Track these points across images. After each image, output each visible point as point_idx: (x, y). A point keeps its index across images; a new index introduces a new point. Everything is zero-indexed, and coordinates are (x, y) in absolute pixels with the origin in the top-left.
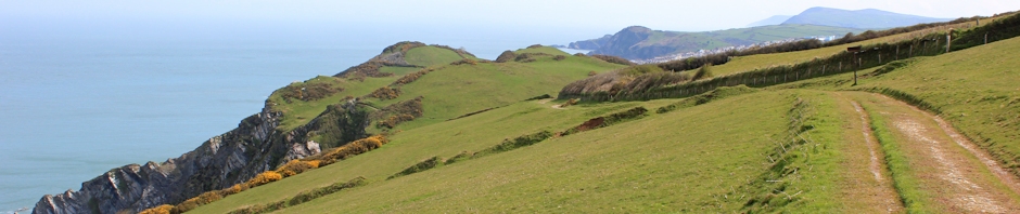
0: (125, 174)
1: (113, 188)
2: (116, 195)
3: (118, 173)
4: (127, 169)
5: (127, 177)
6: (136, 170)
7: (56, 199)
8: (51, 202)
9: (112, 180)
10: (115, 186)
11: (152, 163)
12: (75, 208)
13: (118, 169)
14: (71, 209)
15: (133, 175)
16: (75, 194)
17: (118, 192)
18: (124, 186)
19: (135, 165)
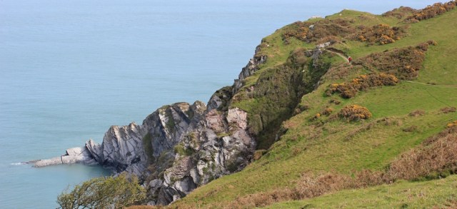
0: (174, 112)
1: (162, 127)
2: (164, 133)
3: (168, 111)
4: (176, 107)
5: (176, 116)
6: (184, 109)
7: (121, 131)
8: (117, 133)
9: (162, 117)
10: (164, 124)
11: (200, 103)
12: (135, 141)
13: (169, 106)
14: (132, 142)
15: (181, 114)
16: (137, 127)
17: (166, 131)
18: (172, 125)
19: (184, 104)
